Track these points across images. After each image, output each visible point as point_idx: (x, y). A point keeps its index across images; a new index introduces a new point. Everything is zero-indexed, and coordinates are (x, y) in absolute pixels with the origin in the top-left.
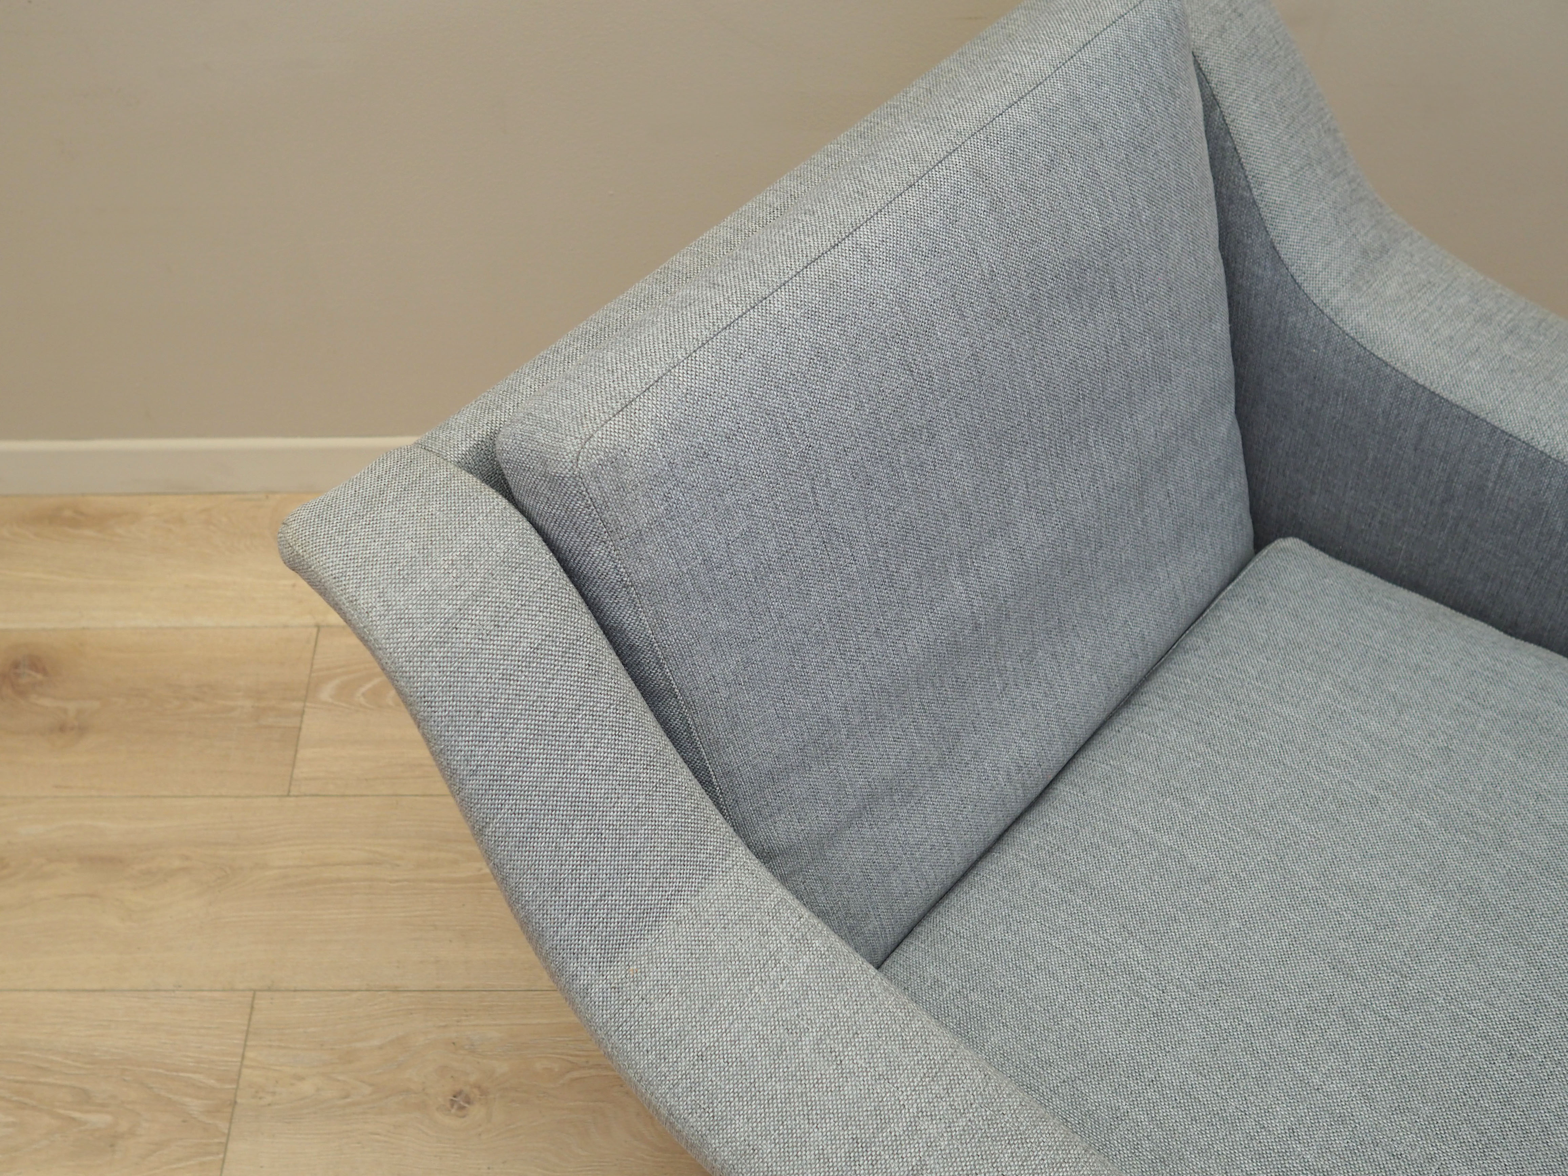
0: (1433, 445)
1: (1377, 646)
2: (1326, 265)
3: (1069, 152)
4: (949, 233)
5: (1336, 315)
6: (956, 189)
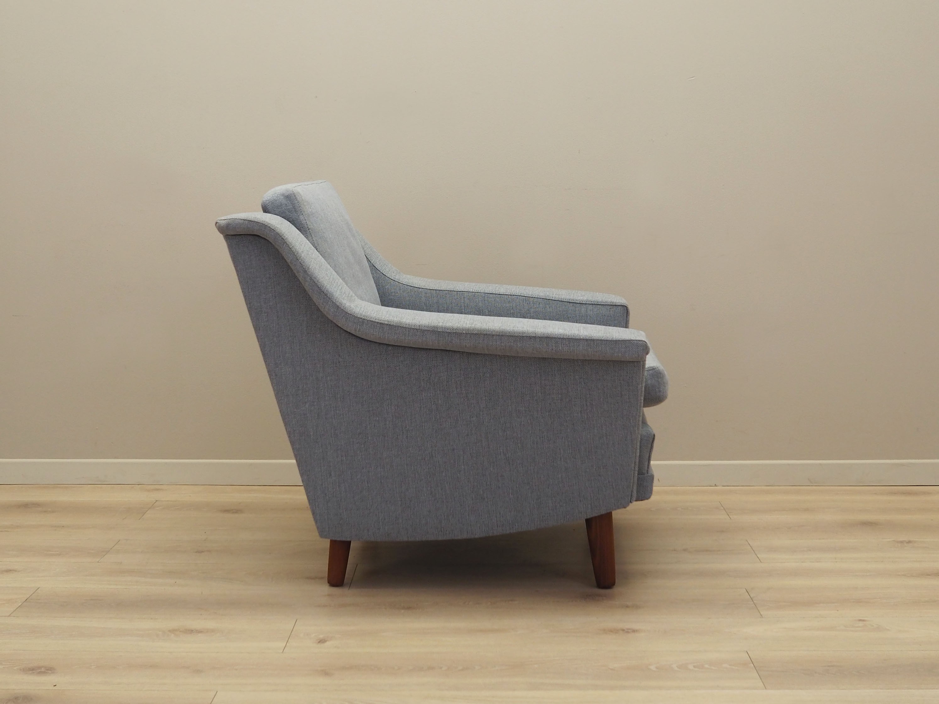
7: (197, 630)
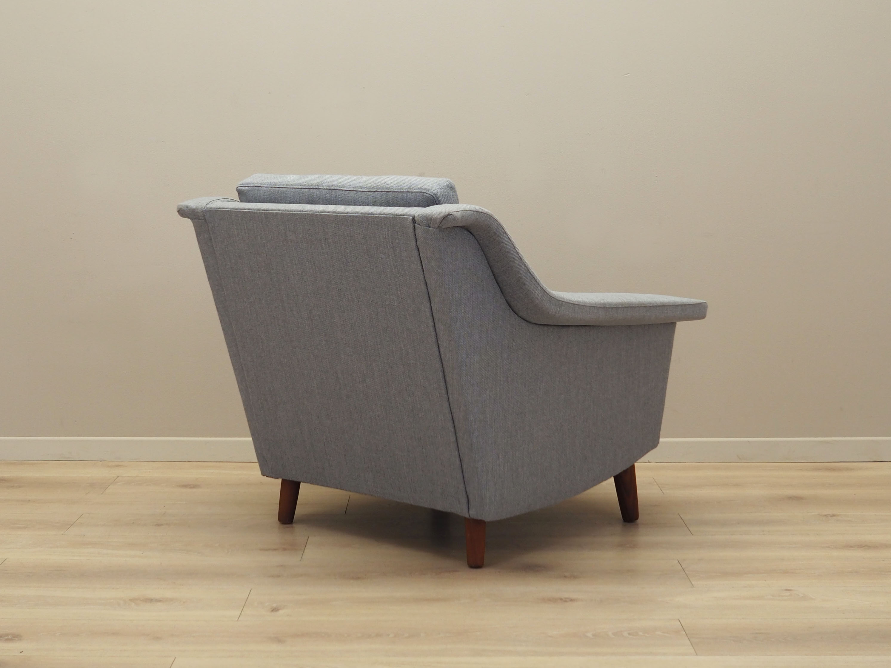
7: (156, 600)
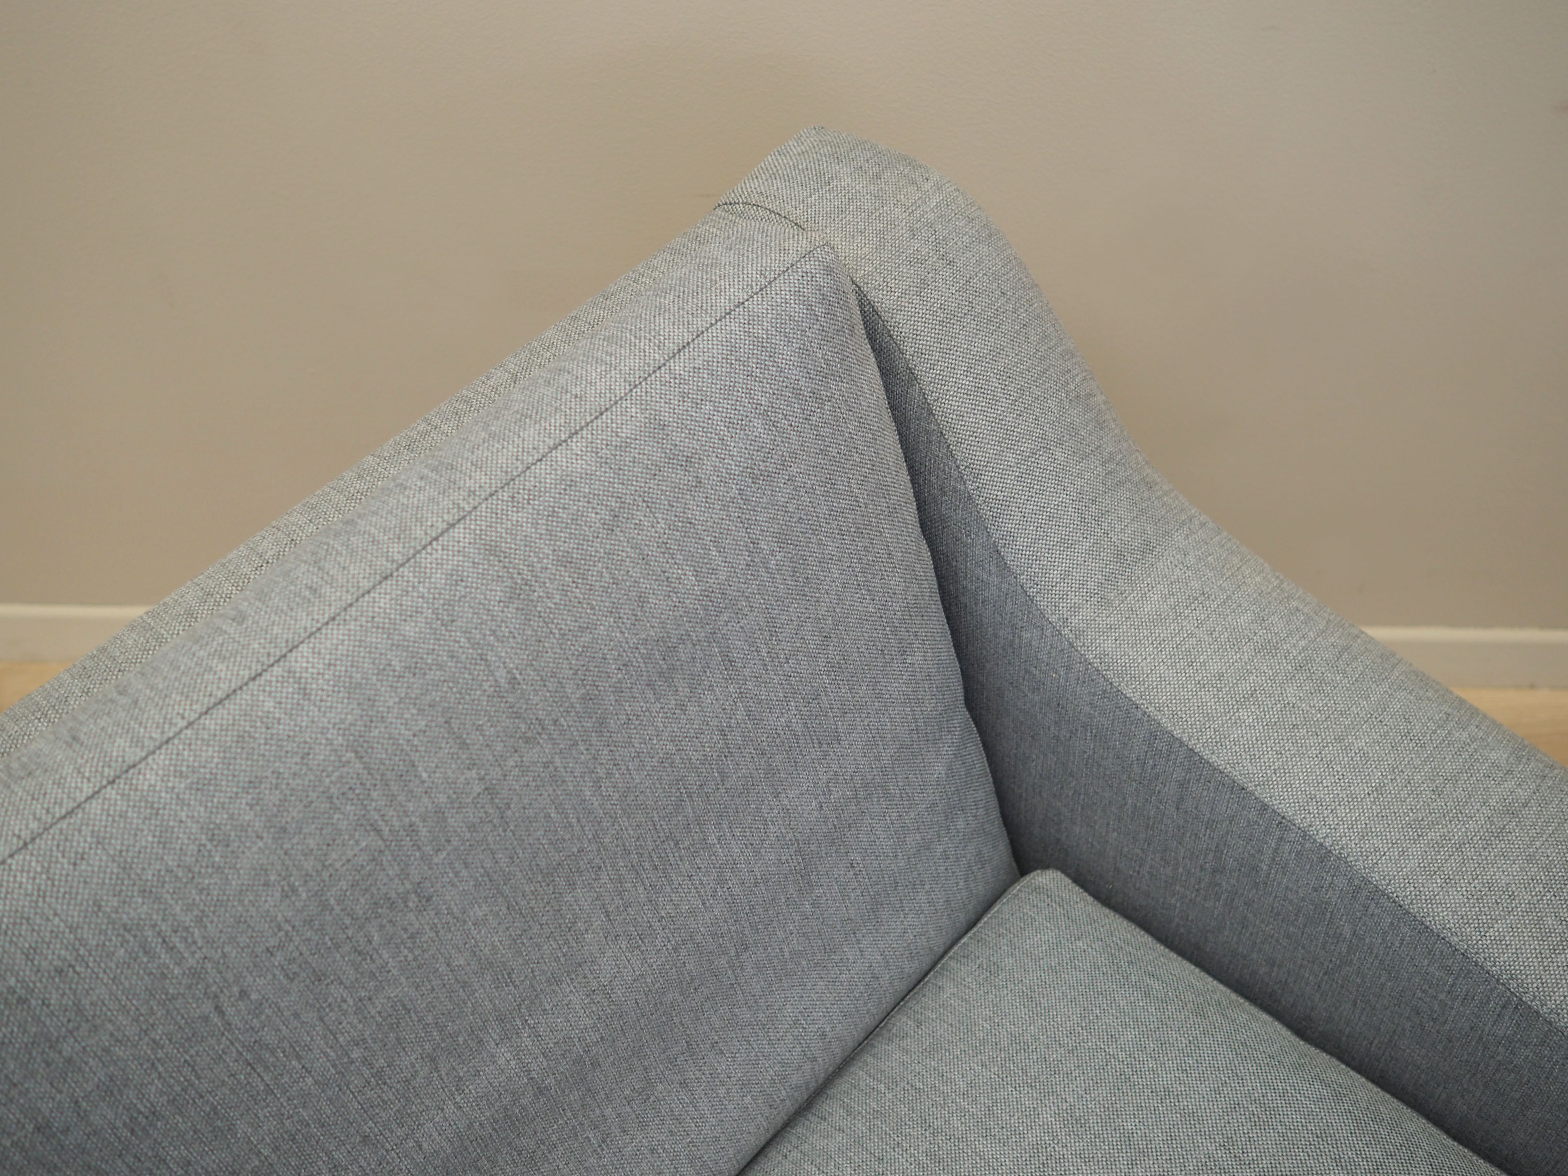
0: (1196, 808)
1: (1122, 1055)
2: (1066, 574)
3: (644, 501)
4: (439, 640)
5: (1076, 638)
6: (454, 577)
